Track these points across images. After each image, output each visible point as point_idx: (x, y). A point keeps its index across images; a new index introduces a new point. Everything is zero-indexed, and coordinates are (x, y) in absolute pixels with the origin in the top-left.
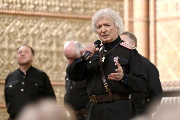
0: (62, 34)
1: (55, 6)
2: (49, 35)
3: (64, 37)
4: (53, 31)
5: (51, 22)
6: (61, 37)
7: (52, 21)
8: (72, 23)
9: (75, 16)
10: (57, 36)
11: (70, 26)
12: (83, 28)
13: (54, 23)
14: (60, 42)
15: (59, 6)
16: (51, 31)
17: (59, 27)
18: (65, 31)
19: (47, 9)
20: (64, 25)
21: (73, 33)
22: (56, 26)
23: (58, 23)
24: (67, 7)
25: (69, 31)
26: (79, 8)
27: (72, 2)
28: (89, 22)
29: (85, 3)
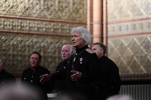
0: (47, 45)
1: (43, 28)
2: (39, 46)
3: (48, 47)
5: (40, 38)
8: (53, 38)
9: (56, 34)
10: (44, 47)
11: (52, 40)
12: (60, 42)
13: (42, 38)
15: (46, 28)
16: (40, 43)
17: (46, 41)
18: (49, 43)
19: (38, 30)
20: (48, 40)
21: (54, 45)
22: (43, 40)
23: (45, 38)
24: (51, 29)
25: (51, 43)
26: (58, 29)
27: (54, 25)
28: (64, 38)
29: (62, 26)
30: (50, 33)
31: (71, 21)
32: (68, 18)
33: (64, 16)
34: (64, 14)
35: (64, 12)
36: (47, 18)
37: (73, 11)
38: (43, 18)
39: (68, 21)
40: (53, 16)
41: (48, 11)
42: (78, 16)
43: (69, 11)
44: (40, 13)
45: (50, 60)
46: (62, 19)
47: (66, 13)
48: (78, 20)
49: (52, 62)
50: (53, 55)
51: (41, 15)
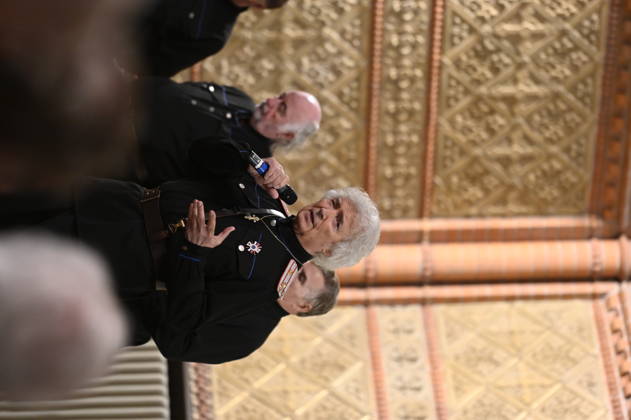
0: (329, 54)
1: (401, 33)
2: (323, 18)
3: (320, 59)
4: (334, 27)
5: (357, 22)
6: (320, 51)
7: (361, 26)
8: (358, 79)
9: (376, 86)
10: (321, 40)
11: (348, 75)
12: (344, 109)
13: (357, 31)
14: (308, 48)
15: (401, 45)
16: (334, 24)
17: (346, 46)
18: (337, 61)
19: (392, 12)
20: (351, 58)
21: (331, 83)
22: (348, 36)
23: (357, 43)
24: (399, 67)
25: (337, 73)
26: (397, 99)
27: (413, 80)
28: (361, 125)
29: (411, 113)
30: (382, 62)
31: (431, 148)
32: (446, 138)
33: (452, 122)
34: (459, 119)
35: (470, 123)
36: (442, 51)
37: (475, 160)
38: (442, 34)
39: (431, 135)
40: (451, 77)
41: (472, 53)
42: (455, 179)
43: (474, 143)
44: (463, 21)
45: (267, 65)
46: (439, 113)
47: (466, 130)
48: (438, 180)
49: (258, 76)
51: (454, 24)
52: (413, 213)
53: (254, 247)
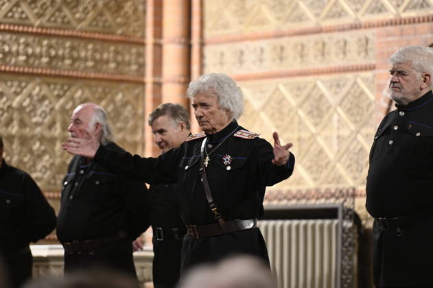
1: (18, 54)
2: (5, 107)
3: (34, 110)
4: (13, 100)
5: (9, 83)
6: (28, 110)
7: (12, 81)
8: (49, 85)
9: (53, 72)
10: (21, 109)
11: (45, 91)
12: (68, 94)
13: (16, 84)
14: (26, 118)
15: (26, 54)
16: (10, 99)
17: (25, 91)
18: (36, 98)
19: (3, 59)
20: (34, 88)
21: (50, 103)
22: (19, 90)
23: (23, 84)
24: (41, 56)
25: (44, 98)
26: (63, 58)
27: (50, 47)
28: (80, 83)
29: (73, 48)
30: (38, 68)
31: (97, 36)
32: (90, 25)
33: (80, 21)
34: (78, 16)
35: (81, 8)
36: (32, 26)
37: (106, 5)
38: (19, 25)
39: (88, 35)
40: (49, 20)
41: (33, 6)
42: (119, 20)
43: (95, 6)
44: (11, 10)
45: (36, 146)
46: (74, 29)
47: (86, 11)
48: (119, 31)
49: (44, 152)
50: (47, 134)
51: (12, 17)
52: (141, 50)
53: (227, 160)
